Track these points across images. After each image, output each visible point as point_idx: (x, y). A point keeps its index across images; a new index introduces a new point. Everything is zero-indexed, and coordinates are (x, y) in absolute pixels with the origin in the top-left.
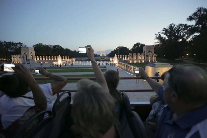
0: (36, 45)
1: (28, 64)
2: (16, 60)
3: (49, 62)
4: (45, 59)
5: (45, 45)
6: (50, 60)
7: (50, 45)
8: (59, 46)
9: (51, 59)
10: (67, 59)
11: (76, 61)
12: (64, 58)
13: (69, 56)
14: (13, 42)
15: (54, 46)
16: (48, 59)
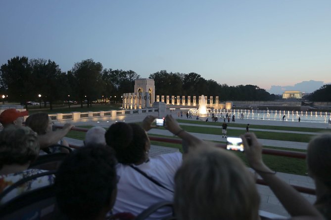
0: (155, 74)
1: (155, 111)
2: (132, 102)
3: (178, 108)
4: (170, 102)
5: (171, 73)
6: (178, 104)
7: (178, 73)
8: (196, 75)
9: (181, 102)
10: (214, 102)
11: (233, 108)
12: (211, 101)
13: (217, 97)
14: (121, 70)
15: (186, 76)
16: (176, 102)
